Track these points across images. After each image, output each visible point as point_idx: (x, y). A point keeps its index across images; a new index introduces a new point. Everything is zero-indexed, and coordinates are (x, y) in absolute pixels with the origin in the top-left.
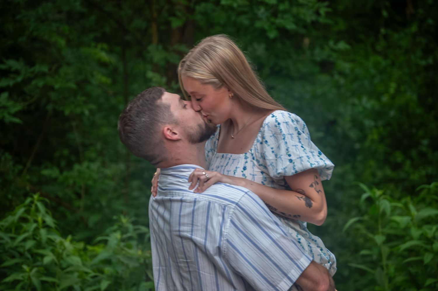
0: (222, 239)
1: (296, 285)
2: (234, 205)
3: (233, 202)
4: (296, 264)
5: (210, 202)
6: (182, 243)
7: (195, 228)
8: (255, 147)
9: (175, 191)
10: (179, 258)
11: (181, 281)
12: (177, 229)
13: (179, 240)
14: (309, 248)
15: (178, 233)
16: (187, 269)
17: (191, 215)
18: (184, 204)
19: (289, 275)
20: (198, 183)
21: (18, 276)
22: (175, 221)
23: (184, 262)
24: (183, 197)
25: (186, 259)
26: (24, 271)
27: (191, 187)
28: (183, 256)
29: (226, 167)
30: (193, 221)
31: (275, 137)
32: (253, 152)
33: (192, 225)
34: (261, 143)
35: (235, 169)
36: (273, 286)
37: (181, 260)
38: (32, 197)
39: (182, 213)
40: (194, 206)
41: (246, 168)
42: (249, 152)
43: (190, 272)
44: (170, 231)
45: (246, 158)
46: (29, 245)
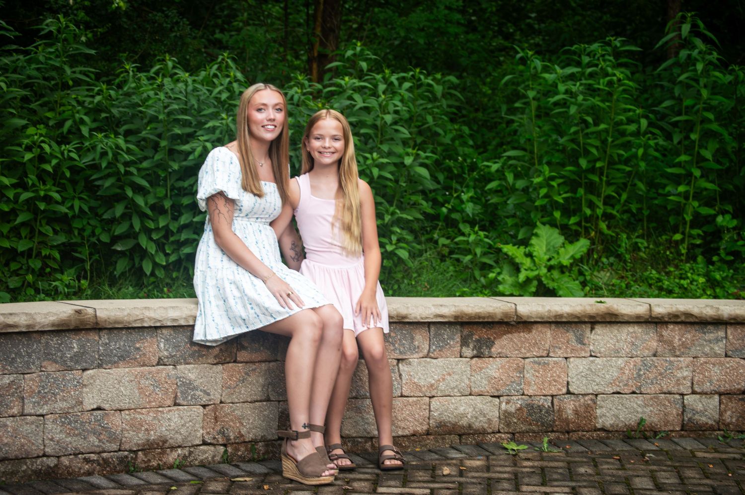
21: (216, 123)
26: (222, 119)
38: (223, 55)
46: (224, 96)
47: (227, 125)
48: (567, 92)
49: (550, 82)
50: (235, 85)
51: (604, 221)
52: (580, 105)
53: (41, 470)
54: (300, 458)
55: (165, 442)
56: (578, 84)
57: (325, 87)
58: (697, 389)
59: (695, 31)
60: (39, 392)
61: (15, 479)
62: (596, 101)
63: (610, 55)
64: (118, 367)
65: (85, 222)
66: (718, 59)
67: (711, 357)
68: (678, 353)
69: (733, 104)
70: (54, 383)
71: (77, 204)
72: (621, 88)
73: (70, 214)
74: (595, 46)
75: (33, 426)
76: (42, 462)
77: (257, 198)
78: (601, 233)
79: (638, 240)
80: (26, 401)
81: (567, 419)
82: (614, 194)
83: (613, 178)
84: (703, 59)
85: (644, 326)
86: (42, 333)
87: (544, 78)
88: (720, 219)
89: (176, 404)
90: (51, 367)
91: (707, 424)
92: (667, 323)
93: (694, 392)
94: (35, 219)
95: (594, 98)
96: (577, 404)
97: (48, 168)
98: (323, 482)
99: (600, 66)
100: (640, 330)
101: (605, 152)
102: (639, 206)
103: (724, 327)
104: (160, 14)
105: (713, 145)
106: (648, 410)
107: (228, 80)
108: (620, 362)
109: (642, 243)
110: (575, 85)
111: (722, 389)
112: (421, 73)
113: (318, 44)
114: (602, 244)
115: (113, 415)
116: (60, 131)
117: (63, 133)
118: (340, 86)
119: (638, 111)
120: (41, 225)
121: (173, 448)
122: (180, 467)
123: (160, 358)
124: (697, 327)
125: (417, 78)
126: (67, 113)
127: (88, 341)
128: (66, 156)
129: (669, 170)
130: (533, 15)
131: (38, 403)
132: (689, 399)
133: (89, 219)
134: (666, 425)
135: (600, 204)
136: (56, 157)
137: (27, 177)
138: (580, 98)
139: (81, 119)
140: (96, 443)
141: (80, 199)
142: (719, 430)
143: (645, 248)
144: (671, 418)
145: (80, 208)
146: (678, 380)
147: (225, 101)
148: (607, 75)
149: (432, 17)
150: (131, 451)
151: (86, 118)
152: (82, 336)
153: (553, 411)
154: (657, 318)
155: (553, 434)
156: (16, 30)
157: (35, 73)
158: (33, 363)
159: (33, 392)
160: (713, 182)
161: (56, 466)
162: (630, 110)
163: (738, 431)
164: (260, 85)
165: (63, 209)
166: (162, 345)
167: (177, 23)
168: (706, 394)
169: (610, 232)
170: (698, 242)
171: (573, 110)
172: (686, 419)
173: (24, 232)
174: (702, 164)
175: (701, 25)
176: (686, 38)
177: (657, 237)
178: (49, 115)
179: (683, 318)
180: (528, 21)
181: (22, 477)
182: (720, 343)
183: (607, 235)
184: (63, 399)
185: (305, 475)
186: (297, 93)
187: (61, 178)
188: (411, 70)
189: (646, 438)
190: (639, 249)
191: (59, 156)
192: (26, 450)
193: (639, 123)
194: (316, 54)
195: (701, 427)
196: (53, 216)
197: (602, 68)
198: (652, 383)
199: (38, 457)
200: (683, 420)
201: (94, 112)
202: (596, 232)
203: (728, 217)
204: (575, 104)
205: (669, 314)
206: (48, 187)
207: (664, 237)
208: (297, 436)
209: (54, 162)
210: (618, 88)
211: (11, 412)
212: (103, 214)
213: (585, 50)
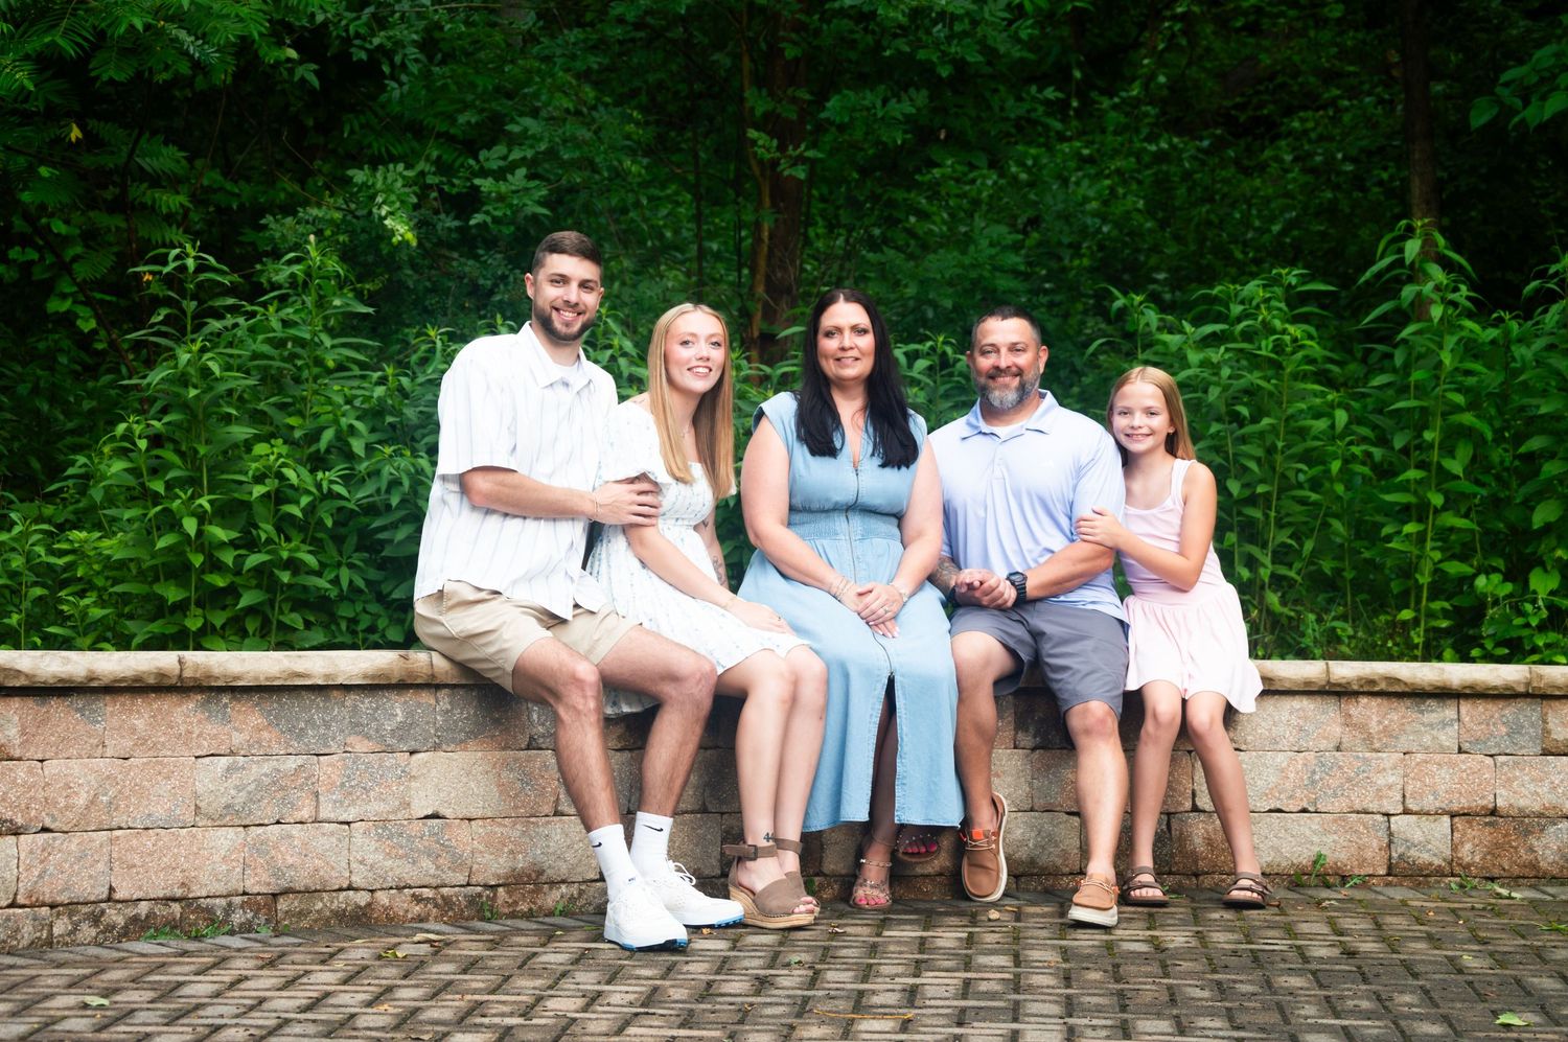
48: (1204, 364)
49: (1174, 349)
50: (622, 361)
51: (1275, 591)
52: (1226, 386)
53: (344, 910)
54: (759, 886)
55: (541, 872)
56: (1222, 349)
58: (1412, 806)
59: (1429, 253)
60: (343, 785)
61: (305, 924)
62: (1254, 378)
63: (1279, 300)
64: (466, 750)
65: (359, 607)
66: (1468, 298)
67: (1434, 752)
68: (1377, 745)
69: (1501, 378)
70: (366, 771)
71: (345, 575)
72: (1299, 354)
73: (333, 594)
74: (1253, 286)
75: (334, 840)
76: (347, 898)
77: (681, 485)
78: (1270, 612)
79: (1336, 624)
80: (321, 798)
81: (1194, 852)
82: (1290, 541)
83: (1288, 515)
84: (1443, 300)
85: (1319, 699)
86: (347, 688)
87: (1165, 344)
88: (1481, 582)
89: (557, 813)
90: (360, 745)
91: (1431, 864)
92: (1356, 694)
93: (1406, 812)
94: (271, 603)
95: (1251, 372)
96: (1210, 828)
97: (295, 510)
98: (796, 923)
99: (1261, 318)
100: (1312, 706)
101: (1273, 469)
102: (1335, 564)
103: (1454, 702)
104: (471, 262)
105: (1464, 452)
106: (1329, 839)
107: (609, 353)
108: (1280, 757)
109: (1344, 630)
110: (1217, 352)
111: (1455, 807)
112: (945, 343)
113: (759, 314)
114: (1272, 633)
115: (459, 826)
116: (313, 449)
117: (318, 451)
119: (1331, 395)
120: (281, 612)
121: (553, 884)
122: (563, 914)
123: (531, 738)
124: (1408, 702)
125: (939, 351)
126: (323, 418)
127: (419, 705)
128: (325, 490)
129: (1389, 498)
130: (1161, 276)
131: (341, 803)
132: (1399, 823)
133: (365, 602)
134: (1360, 866)
135: (1267, 560)
136: (308, 492)
137: (257, 527)
138: (1226, 372)
139: (351, 427)
140: (432, 872)
141: (351, 566)
142: (1453, 875)
143: (1350, 637)
144: (1369, 854)
145: (351, 582)
146: (1379, 790)
149: (967, 261)
150: (486, 886)
151: (359, 425)
152: (409, 697)
153: (1171, 839)
154: (1340, 685)
155: (1171, 878)
156: (234, 271)
157: (266, 349)
158: (334, 739)
159: (333, 784)
160: (1466, 516)
161: (369, 905)
162: (1317, 393)
163: (1487, 879)
164: (688, 306)
165: (322, 583)
166: (535, 716)
167: (504, 278)
168: (1428, 814)
169: (1285, 610)
170: (1444, 624)
171: (1214, 393)
172: (1394, 855)
173: (251, 625)
174: (1445, 486)
175: (1441, 241)
176: (1413, 263)
177: (1370, 618)
178: (293, 421)
179: (1383, 686)
180: (1152, 287)
181: (316, 921)
182: (1449, 730)
183: (1281, 614)
184: (381, 799)
185: (767, 913)
187: (315, 530)
188: (929, 339)
189: (1328, 886)
190: (1339, 640)
191: (314, 490)
192: (322, 877)
193: (1331, 416)
194: (756, 334)
195: (1421, 870)
196: (303, 597)
197: (1263, 321)
198: (1335, 795)
199: (341, 890)
200: (1390, 858)
201: (374, 414)
202: (1260, 611)
203: (1496, 578)
204: (1217, 384)
205: (1360, 679)
206: (292, 545)
207: (1383, 618)
208: (755, 854)
209: (305, 500)
210: (1293, 353)
211: (298, 816)
212: (390, 593)
213: (1236, 295)
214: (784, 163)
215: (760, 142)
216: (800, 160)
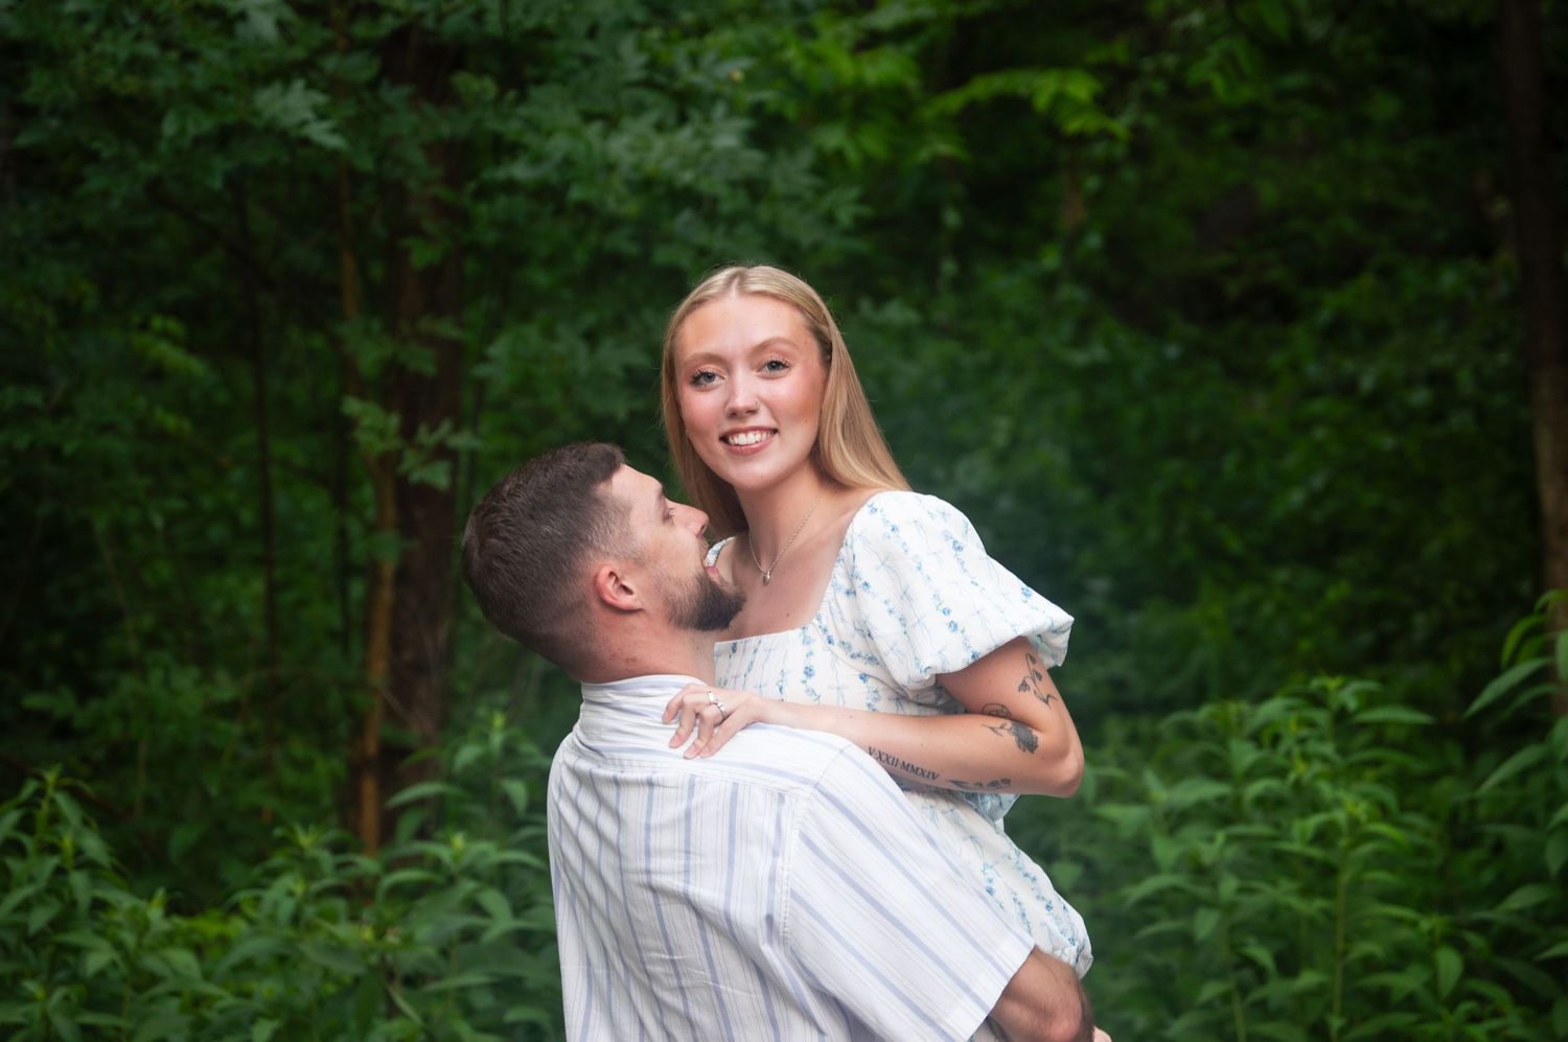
0: (778, 889)
1: (992, 1023)
2: (809, 789)
3: (805, 781)
4: (990, 958)
5: (735, 784)
6: (658, 906)
7: (695, 861)
8: (831, 605)
9: (624, 756)
10: (649, 950)
11: (658, 1014)
12: (642, 865)
13: (649, 896)
14: (1017, 906)
15: (643, 878)
16: (674, 982)
17: (683, 825)
18: (657, 791)
19: (975, 990)
20: (696, 729)
22: (632, 842)
23: (663, 961)
24: (655, 772)
25: (670, 952)
26: (29, 999)
27: (678, 740)
28: (661, 944)
29: (749, 676)
30: (687, 842)
31: (889, 567)
32: (824, 622)
33: (687, 852)
34: (851, 592)
35: (781, 678)
36: (932, 1023)
37: (655, 955)
38: (40, 778)
39: (654, 821)
40: (691, 796)
41: (811, 670)
42: (813, 624)
43: (682, 989)
44: (622, 871)
45: (806, 641)
46: (39, 919)
47: (46, 1019)
48: (1184, 864)
49: (1126, 833)
50: (78, 879)
52: (1231, 907)
56: (1220, 836)
57: (390, 867)
62: (1284, 893)
63: (1322, 739)
72: (1367, 849)
74: (1272, 708)
87: (1113, 824)
95: (1274, 883)
99: (1292, 777)
107: (52, 862)
110: (1211, 840)
118: (437, 865)
119: (1426, 924)
138: (1229, 886)
147: (42, 933)
148: (1315, 805)
162: (1399, 921)
186: (291, 894)
193: (1431, 964)
197: (1298, 783)
204: (1211, 905)
210: (1352, 848)
213: (1241, 724)
214: (410, 460)
215: (366, 421)
216: (442, 452)
